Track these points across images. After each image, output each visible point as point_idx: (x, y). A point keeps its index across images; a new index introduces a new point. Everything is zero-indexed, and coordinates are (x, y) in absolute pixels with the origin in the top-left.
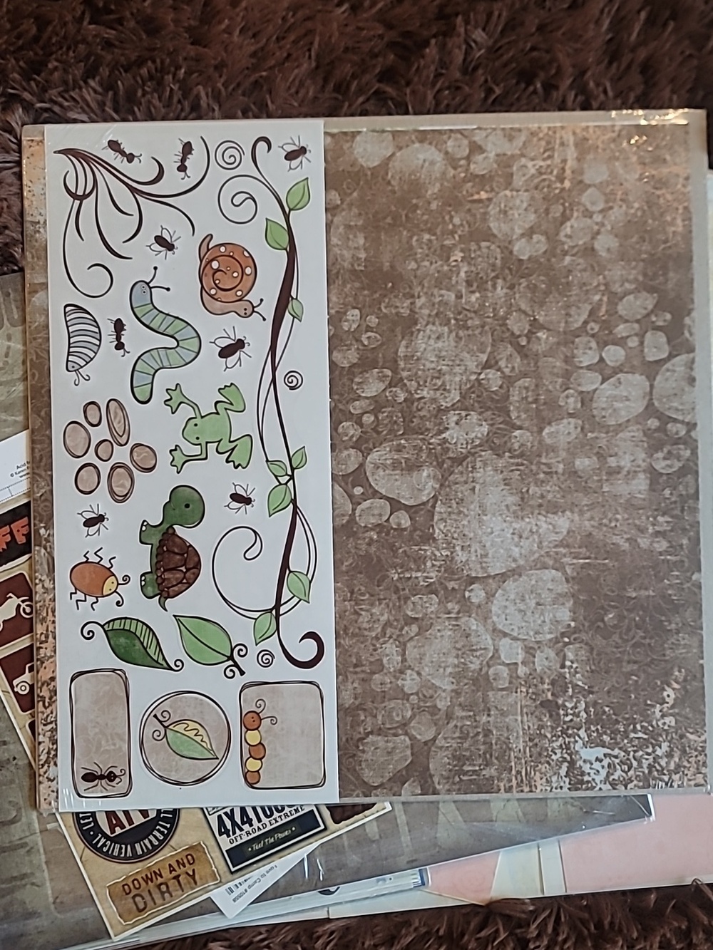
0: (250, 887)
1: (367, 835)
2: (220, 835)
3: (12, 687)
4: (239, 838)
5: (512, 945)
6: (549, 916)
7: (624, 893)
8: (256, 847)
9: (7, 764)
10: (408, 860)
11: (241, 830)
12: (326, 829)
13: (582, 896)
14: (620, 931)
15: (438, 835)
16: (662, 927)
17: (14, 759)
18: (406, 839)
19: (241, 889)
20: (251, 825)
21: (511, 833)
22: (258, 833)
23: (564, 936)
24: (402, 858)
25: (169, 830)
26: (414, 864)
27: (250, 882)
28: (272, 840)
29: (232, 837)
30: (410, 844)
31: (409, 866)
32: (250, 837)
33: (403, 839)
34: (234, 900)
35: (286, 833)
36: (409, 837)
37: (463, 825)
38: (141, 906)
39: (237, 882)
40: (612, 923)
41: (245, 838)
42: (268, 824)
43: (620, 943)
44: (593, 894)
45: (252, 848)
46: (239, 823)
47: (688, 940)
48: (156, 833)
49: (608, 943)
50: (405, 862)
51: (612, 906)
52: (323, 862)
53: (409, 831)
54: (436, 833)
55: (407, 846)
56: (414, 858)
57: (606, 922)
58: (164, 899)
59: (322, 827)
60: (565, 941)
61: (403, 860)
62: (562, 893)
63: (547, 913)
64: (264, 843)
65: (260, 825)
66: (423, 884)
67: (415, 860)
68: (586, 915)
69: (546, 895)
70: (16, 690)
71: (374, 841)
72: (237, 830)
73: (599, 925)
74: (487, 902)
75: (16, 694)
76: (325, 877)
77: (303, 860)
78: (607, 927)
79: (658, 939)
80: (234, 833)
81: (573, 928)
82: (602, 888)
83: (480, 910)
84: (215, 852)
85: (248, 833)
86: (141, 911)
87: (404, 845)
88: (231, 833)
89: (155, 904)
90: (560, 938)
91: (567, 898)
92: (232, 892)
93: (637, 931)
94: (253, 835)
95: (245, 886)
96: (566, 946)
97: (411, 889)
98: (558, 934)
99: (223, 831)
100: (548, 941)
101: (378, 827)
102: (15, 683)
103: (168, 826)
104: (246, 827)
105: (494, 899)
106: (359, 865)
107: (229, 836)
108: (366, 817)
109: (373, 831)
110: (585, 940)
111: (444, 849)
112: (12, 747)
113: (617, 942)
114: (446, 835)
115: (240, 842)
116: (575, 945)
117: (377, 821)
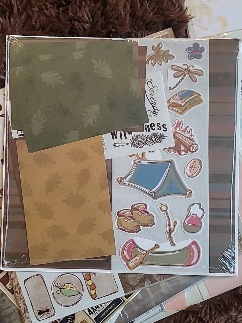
1: (138, 299)
2: (90, 315)
3: (6, 288)
4: (96, 314)
5: (198, 321)
6: (207, 307)
7: (230, 291)
8: (103, 315)
9: (13, 313)
10: (155, 303)
11: (96, 311)
12: (124, 301)
13: (217, 297)
14: (232, 305)
15: (162, 291)
17: (14, 311)
18: (152, 296)
20: (99, 308)
21: (186, 283)
22: (102, 310)
23: (214, 313)
24: (152, 303)
25: (73, 318)
26: (157, 304)
28: (108, 311)
29: (94, 314)
30: (153, 297)
31: (156, 305)
32: (100, 312)
33: (151, 296)
35: (112, 307)
36: (152, 295)
37: (169, 285)
40: (229, 303)
41: (99, 313)
42: (105, 306)
45: (102, 316)
46: (95, 309)
48: (69, 321)
50: (154, 304)
51: (227, 297)
52: (127, 313)
53: (152, 293)
54: (161, 291)
55: (153, 298)
56: (156, 302)
57: (227, 303)
59: (123, 301)
60: (215, 314)
61: (153, 303)
62: (210, 297)
63: (206, 306)
64: (105, 312)
65: (102, 307)
66: (163, 309)
67: (157, 302)
68: (220, 303)
69: (205, 300)
70: (8, 288)
71: (141, 300)
72: (95, 311)
75: (8, 289)
76: (129, 317)
77: (120, 314)
80: (94, 312)
83: (184, 312)
84: (90, 321)
85: (99, 311)
87: (152, 298)
88: (93, 313)
90: (213, 314)
91: (212, 299)
94: (101, 311)
96: (216, 316)
99: (91, 313)
100: (209, 316)
101: (141, 295)
102: (7, 286)
103: (72, 317)
104: (98, 309)
105: (188, 307)
106: (139, 310)
107: (93, 314)
108: (136, 293)
109: (140, 297)
111: (165, 295)
112: (12, 307)
114: (164, 290)
115: (97, 315)
116: (219, 314)
117: (140, 293)
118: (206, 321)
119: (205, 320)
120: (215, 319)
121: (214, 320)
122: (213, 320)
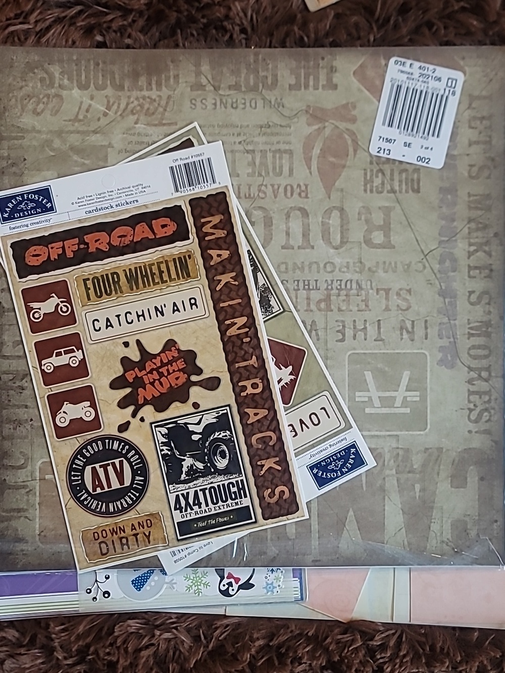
0: (189, 554)
1: (286, 533)
2: (175, 510)
3: (41, 365)
4: (188, 515)
6: (394, 634)
7: (454, 628)
8: (201, 524)
9: (25, 423)
10: (313, 559)
11: (192, 509)
12: (256, 522)
13: (421, 626)
14: (448, 654)
15: (340, 545)
16: (481, 656)
17: (31, 420)
18: (315, 543)
19: (182, 554)
20: (200, 507)
22: (204, 515)
23: (405, 652)
24: (309, 556)
25: (138, 498)
26: (317, 564)
27: (190, 550)
28: (214, 522)
29: (184, 513)
30: (317, 547)
31: (313, 564)
32: (198, 516)
33: (313, 542)
34: (175, 562)
35: (225, 519)
36: (317, 543)
37: (360, 541)
38: (104, 551)
39: (180, 548)
40: (442, 649)
41: (193, 516)
42: (213, 509)
43: (447, 664)
44: (430, 626)
45: (197, 525)
46: (192, 504)
47: (500, 669)
49: (438, 663)
50: (311, 560)
51: (443, 635)
52: (248, 547)
53: (319, 538)
54: (339, 543)
55: (315, 548)
56: (318, 559)
58: (123, 550)
59: (254, 520)
60: (404, 656)
61: (309, 559)
62: (406, 621)
63: (393, 631)
64: (207, 523)
65: (207, 508)
66: (302, 599)
67: (317, 561)
68: (424, 639)
69: (394, 622)
70: (43, 368)
71: (291, 540)
72: (189, 509)
73: (432, 648)
74: (348, 620)
75: (43, 371)
76: (248, 559)
77: (234, 542)
78: (438, 650)
79: (477, 664)
80: (186, 511)
81: (412, 647)
82: (438, 623)
84: (168, 522)
85: (196, 513)
86: (103, 554)
87: (313, 547)
88: (183, 510)
89: (115, 551)
91: (409, 625)
92: (175, 555)
93: (461, 656)
94: (200, 515)
95: (186, 552)
96: (405, 660)
97: (292, 602)
98: (400, 650)
99: (178, 507)
100: (391, 654)
101: (296, 530)
102: (43, 362)
103: (137, 495)
104: (196, 508)
105: (354, 619)
106: (275, 555)
107: (181, 512)
108: (288, 520)
109: (292, 531)
110: (420, 657)
111: (342, 557)
112: (31, 410)
113: (445, 662)
114: (346, 546)
115: (189, 518)
116: (412, 660)
117: (296, 525)
118: (381, 661)
119: (379, 657)
120: (400, 667)
121: (397, 666)
122: (395, 665)
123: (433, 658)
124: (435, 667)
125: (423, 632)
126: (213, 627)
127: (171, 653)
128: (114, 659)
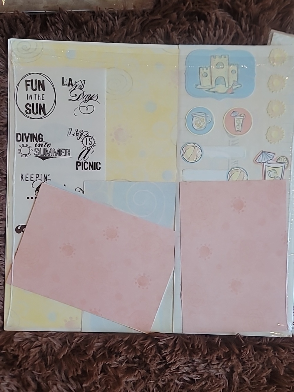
16: (218, 351)
43: (200, 355)
44: (193, 334)
47: (229, 357)
49: (195, 355)
73: (193, 346)
74: (149, 333)
78: (196, 347)
79: (216, 355)
81: (182, 346)
82: (197, 333)
93: (207, 351)
98: (175, 348)
110: (186, 351)
113: (199, 354)
123: (193, 351)
124: (194, 357)
125: (189, 337)
126: (74, 336)
127: (50, 350)
128: (17, 354)
